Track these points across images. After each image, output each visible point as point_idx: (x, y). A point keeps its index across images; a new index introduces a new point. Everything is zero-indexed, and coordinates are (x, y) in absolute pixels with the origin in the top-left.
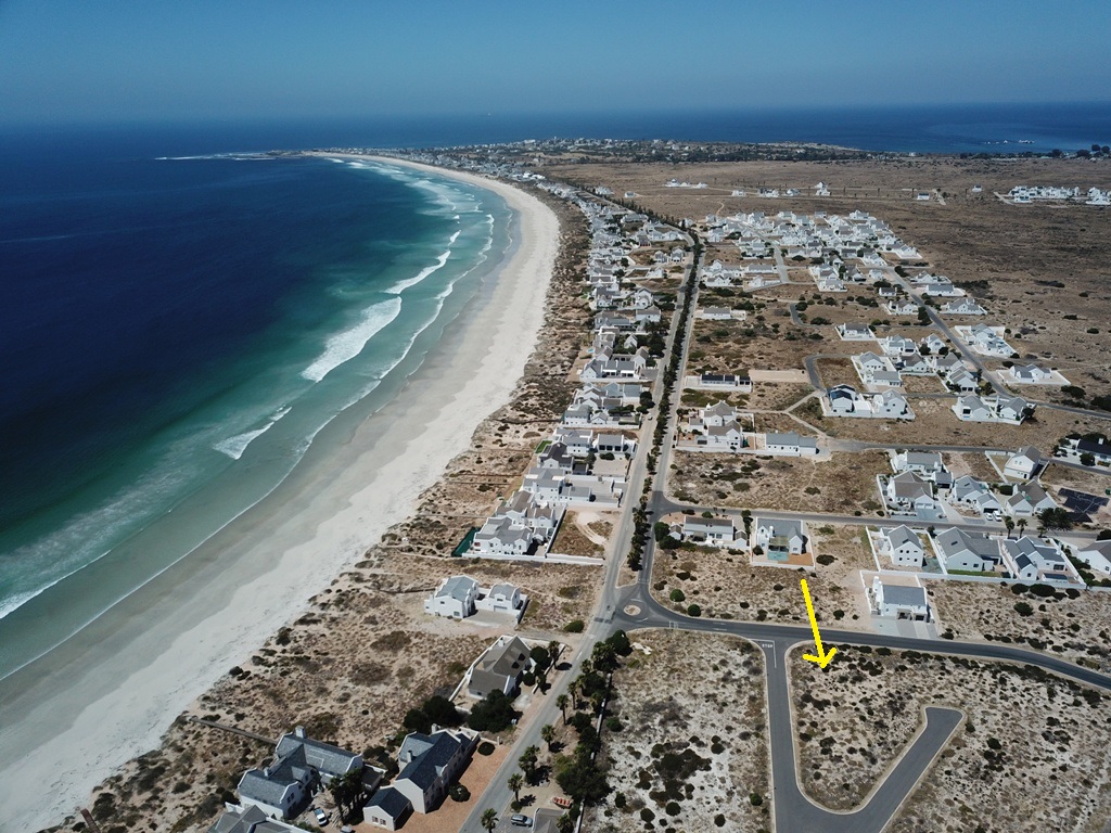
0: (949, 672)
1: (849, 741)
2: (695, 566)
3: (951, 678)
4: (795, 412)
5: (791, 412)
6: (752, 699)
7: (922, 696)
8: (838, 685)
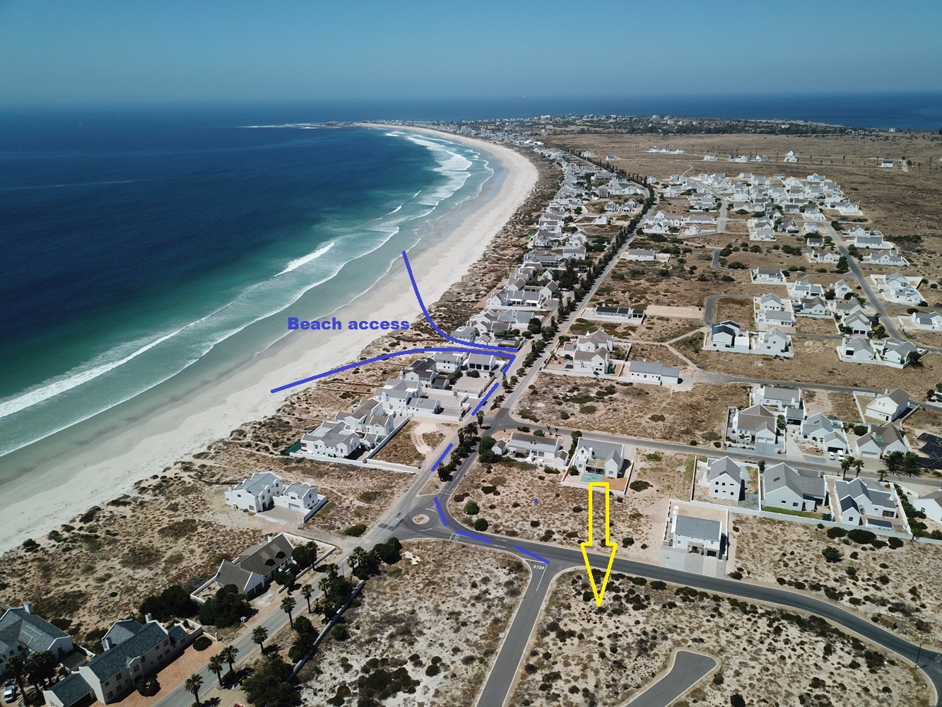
0: (721, 615)
1: (576, 679)
2: (505, 481)
3: (721, 622)
4: (676, 345)
5: (670, 345)
6: (496, 621)
7: (680, 638)
8: (593, 615)
